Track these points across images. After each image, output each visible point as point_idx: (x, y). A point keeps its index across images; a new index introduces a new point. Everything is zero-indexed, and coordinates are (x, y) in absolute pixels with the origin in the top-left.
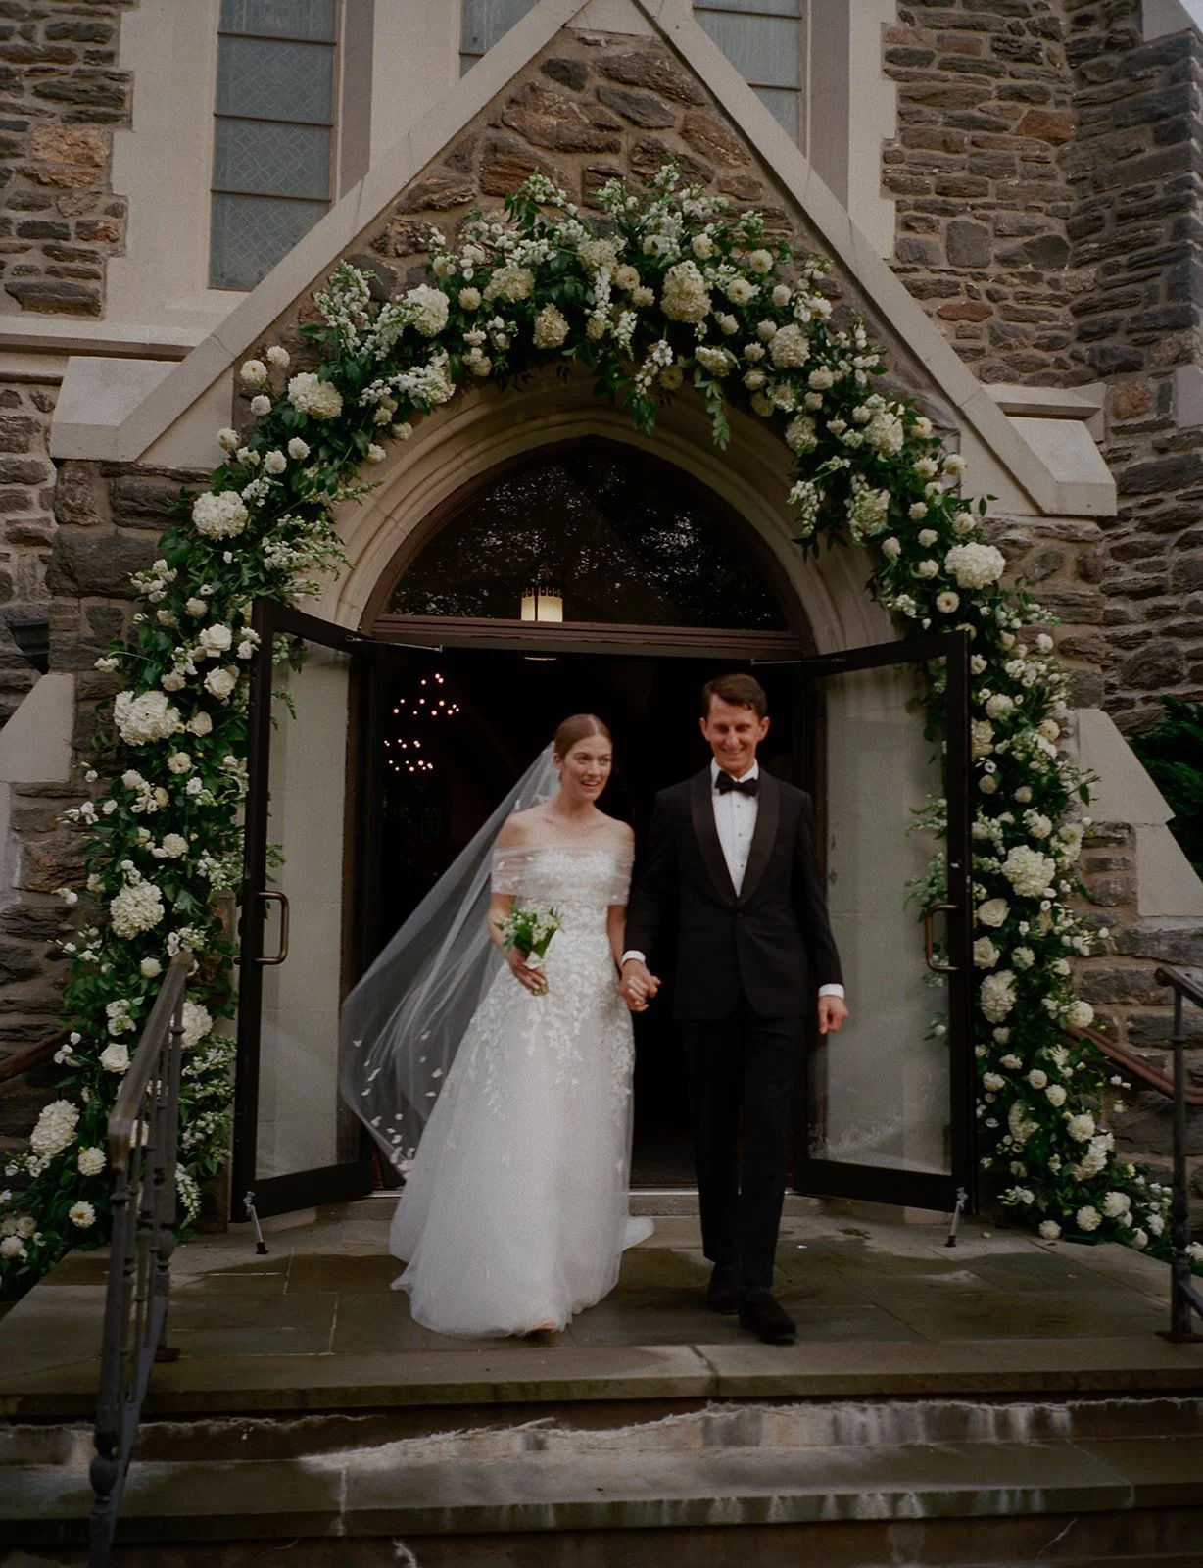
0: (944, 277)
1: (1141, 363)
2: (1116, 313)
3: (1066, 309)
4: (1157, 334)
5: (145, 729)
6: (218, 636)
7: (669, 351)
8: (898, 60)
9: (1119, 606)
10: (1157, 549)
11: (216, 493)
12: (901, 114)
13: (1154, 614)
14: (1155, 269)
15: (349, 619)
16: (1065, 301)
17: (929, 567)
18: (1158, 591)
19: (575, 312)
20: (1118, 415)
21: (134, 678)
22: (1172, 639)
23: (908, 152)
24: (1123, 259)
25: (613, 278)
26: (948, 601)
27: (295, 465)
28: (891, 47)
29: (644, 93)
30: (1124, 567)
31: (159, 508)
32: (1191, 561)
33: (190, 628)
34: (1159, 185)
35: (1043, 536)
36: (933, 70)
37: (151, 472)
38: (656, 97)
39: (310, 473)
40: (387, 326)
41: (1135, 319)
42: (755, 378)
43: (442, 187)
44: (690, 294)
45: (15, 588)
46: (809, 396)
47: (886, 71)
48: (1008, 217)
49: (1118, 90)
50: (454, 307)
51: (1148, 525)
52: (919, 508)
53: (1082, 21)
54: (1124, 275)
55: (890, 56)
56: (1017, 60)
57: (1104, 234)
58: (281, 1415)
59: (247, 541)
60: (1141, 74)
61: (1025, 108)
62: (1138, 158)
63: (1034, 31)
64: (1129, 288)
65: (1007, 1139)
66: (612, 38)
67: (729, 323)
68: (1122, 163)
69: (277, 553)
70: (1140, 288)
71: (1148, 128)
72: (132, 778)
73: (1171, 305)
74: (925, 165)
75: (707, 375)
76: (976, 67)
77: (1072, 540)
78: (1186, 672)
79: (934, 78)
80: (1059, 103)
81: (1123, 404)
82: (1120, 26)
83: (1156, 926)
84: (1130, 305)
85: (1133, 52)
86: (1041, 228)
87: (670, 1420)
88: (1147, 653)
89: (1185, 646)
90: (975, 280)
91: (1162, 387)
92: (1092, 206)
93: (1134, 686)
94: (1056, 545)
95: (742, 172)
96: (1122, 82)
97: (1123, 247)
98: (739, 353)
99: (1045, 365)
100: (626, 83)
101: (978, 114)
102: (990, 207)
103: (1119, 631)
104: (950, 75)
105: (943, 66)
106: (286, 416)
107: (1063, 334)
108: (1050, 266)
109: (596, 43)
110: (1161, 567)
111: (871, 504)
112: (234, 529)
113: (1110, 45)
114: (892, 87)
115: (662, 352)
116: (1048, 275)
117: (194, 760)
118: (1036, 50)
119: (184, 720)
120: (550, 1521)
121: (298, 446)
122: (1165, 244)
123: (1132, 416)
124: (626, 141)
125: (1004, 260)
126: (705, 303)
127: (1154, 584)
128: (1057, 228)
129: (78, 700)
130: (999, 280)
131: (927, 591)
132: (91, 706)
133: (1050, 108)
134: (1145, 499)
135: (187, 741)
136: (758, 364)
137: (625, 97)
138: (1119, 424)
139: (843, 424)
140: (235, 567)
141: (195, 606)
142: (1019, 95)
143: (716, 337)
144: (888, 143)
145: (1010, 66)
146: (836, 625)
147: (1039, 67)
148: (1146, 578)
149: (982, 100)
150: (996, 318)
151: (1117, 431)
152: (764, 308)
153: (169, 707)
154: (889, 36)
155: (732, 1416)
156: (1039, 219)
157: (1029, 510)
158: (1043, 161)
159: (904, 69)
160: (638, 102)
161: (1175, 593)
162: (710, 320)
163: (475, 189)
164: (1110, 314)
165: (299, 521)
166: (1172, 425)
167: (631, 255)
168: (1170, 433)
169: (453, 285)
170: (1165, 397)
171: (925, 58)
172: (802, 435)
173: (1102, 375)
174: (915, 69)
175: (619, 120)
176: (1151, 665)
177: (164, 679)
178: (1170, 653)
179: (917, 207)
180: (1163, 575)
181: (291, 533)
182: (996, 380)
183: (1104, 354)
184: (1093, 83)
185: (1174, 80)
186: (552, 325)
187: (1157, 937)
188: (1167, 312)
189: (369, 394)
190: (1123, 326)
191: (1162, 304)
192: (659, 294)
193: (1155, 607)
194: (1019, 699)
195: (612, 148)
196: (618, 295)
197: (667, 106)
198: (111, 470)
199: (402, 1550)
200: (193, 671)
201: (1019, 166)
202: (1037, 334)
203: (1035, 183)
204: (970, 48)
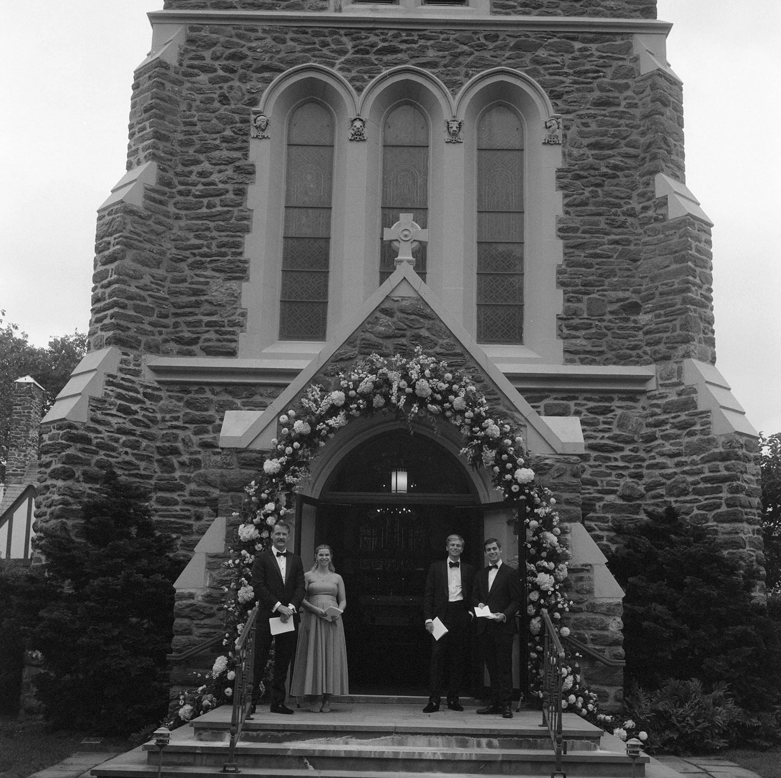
0: (586, 321)
1: (670, 357)
2: (661, 335)
3: (641, 332)
4: (676, 345)
5: (248, 537)
6: (270, 506)
7: (417, 408)
8: (564, 231)
9: (664, 461)
10: (678, 436)
11: (271, 460)
12: (565, 254)
13: (678, 465)
14: (675, 317)
15: (315, 495)
16: (640, 329)
17: (508, 477)
18: (679, 454)
19: (387, 396)
20: (662, 379)
21: (245, 519)
22: (685, 476)
23: (569, 269)
24: (662, 312)
25: (399, 384)
26: (515, 488)
27: (295, 450)
28: (561, 226)
29: (413, 317)
30: (666, 444)
31: (253, 463)
32: (691, 442)
33: (262, 503)
34: (677, 281)
35: (558, 462)
36: (579, 234)
37: (251, 451)
38: (418, 318)
39: (300, 452)
40: (325, 404)
41: (667, 338)
42: (448, 414)
43: (346, 353)
44: (424, 389)
45: (203, 465)
46: (466, 420)
47: (559, 236)
48: (613, 295)
49: (659, 240)
50: (347, 396)
51: (674, 426)
52: (505, 456)
53: (645, 209)
54: (663, 319)
55: (560, 230)
56: (616, 227)
57: (654, 301)
58: (278, 731)
59: (280, 475)
60: (667, 233)
61: (620, 248)
62: (667, 269)
63: (624, 214)
64: (665, 324)
65: (538, 677)
66: (403, 298)
67: (439, 397)
68: (661, 271)
69: (289, 479)
70: (670, 325)
71: (671, 257)
72: (244, 552)
73: (681, 332)
74: (575, 274)
75: (431, 413)
76: (597, 232)
77: (569, 463)
78: (691, 490)
79: (579, 238)
80: (636, 244)
81: (664, 375)
82: (659, 211)
83: (601, 601)
84: (666, 332)
85: (665, 223)
86: (628, 298)
87: (383, 738)
88: (675, 481)
89: (690, 479)
90: (599, 321)
91: (679, 368)
92: (650, 288)
93: (671, 495)
94: (563, 466)
95: (447, 341)
96: (661, 236)
97: (662, 307)
98: (442, 406)
99: (631, 356)
100: (408, 314)
101: (599, 252)
102: (605, 290)
103: (663, 471)
104: (587, 236)
105: (584, 232)
106: (293, 434)
107: (640, 343)
108: (633, 314)
109: (398, 301)
110: (680, 444)
111: (490, 454)
112: (276, 471)
113: (656, 220)
114: (561, 243)
115: (415, 409)
116: (632, 318)
117: (263, 546)
118: (625, 222)
119: (260, 533)
120: (343, 755)
121: (296, 444)
122: (679, 306)
123: (667, 379)
124: (408, 333)
125: (611, 313)
126: (430, 391)
127: (677, 451)
128: (635, 298)
129: (227, 526)
130: (610, 321)
131: (508, 485)
132: (231, 528)
133: (632, 247)
134: (673, 415)
135: (261, 540)
136: (449, 409)
137: (407, 319)
138: (662, 382)
139: (478, 429)
140: (276, 484)
141: (264, 496)
142: (616, 242)
143: (434, 401)
144: (559, 266)
145: (614, 230)
146: (486, 492)
147: (625, 230)
148: (674, 449)
149: (601, 245)
150: (609, 337)
151: (662, 385)
152: (450, 391)
153: (255, 529)
154: (560, 221)
155: (400, 738)
156: (627, 294)
157: (552, 452)
158: (629, 270)
159: (566, 235)
160: (412, 320)
161: (686, 456)
162: (431, 396)
163: (356, 352)
164: (657, 335)
165: (297, 468)
166: (683, 384)
167: (406, 376)
168: (682, 387)
169: (346, 390)
170: (680, 372)
171: (576, 230)
172: (465, 432)
173: (656, 361)
174: (571, 234)
175: (406, 327)
176: (676, 487)
177: (254, 520)
178: (683, 482)
179: (573, 292)
180: (681, 448)
181: (294, 471)
182: (609, 364)
183: (655, 352)
184: (649, 236)
185: (681, 237)
186: (378, 401)
187: (602, 605)
188: (679, 335)
189: (318, 427)
190: (664, 340)
191: (678, 332)
192: (414, 389)
193: (678, 462)
194: (541, 521)
195: (403, 336)
196: (400, 389)
197: (422, 320)
198: (238, 451)
199: (306, 761)
200: (263, 517)
201: (619, 273)
202: (627, 344)
203: (625, 279)
204: (597, 224)
